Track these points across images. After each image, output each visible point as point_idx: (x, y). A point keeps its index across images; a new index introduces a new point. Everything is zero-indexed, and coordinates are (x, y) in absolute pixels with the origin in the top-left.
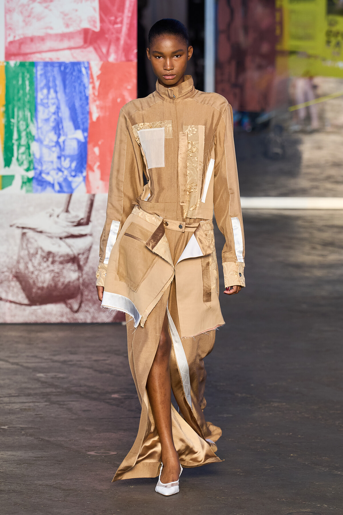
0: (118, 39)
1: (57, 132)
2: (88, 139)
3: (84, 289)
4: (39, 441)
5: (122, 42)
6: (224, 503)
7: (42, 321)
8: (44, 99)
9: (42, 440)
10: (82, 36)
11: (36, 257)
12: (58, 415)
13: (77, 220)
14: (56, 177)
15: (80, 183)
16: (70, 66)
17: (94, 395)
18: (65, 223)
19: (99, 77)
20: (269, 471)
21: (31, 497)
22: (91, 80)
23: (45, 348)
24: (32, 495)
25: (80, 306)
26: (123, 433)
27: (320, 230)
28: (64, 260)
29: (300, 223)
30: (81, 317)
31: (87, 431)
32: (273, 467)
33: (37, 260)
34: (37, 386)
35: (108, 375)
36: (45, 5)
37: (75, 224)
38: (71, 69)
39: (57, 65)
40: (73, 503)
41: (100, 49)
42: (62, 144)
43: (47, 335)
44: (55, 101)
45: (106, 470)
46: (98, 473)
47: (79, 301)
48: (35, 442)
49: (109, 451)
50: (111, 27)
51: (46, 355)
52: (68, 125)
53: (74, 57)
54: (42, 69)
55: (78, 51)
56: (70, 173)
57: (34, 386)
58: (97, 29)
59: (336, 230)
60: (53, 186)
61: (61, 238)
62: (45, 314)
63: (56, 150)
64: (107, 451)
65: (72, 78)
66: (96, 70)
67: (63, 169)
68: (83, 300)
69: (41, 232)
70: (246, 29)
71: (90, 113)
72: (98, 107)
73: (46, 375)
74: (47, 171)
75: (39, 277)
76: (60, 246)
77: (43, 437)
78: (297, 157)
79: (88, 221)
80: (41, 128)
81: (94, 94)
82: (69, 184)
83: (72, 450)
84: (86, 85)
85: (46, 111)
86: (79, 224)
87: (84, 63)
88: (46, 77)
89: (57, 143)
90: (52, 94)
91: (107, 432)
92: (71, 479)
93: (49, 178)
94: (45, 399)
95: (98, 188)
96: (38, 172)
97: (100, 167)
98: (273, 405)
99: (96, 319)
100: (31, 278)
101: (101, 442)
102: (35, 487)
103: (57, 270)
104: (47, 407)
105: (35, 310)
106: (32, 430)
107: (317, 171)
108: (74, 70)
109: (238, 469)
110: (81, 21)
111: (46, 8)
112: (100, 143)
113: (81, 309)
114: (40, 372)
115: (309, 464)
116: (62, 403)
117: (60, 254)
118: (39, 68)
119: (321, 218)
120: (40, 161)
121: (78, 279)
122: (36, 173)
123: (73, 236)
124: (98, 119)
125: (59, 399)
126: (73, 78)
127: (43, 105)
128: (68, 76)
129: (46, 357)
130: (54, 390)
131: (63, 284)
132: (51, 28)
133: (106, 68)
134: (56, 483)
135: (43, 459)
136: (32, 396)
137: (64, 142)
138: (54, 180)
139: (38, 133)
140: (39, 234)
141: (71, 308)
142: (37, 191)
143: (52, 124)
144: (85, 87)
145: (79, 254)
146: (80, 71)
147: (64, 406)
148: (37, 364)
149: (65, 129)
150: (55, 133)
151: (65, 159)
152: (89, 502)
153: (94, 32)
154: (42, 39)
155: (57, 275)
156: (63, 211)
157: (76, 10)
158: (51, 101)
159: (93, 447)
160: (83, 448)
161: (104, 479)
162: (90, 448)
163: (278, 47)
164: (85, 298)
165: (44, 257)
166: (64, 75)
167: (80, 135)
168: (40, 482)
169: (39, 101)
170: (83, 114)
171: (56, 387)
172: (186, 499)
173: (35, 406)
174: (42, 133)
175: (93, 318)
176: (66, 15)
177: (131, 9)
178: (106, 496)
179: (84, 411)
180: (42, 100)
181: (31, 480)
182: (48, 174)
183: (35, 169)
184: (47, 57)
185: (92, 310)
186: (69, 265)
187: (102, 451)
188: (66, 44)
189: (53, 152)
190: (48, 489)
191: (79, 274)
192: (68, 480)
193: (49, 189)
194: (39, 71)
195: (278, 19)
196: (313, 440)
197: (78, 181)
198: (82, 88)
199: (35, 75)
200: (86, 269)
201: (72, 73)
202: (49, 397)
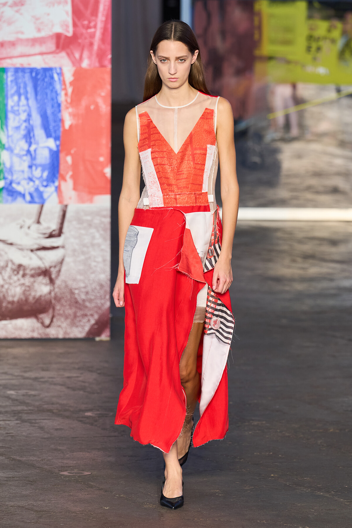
0: (91, 44)
1: (28, 140)
2: (60, 148)
3: (55, 303)
4: (10, 461)
5: (96, 47)
6: (202, 525)
7: (13, 336)
8: (14, 106)
9: (14, 459)
10: (54, 41)
11: (6, 270)
12: (30, 434)
13: (48, 231)
14: (27, 187)
15: (52, 193)
16: (41, 72)
17: (67, 414)
18: (36, 235)
19: (71, 83)
20: (249, 491)
21: (3, 519)
22: (63, 87)
23: (15, 365)
24: (3, 517)
25: (52, 321)
26: (97, 453)
27: (301, 241)
28: (35, 273)
29: (279, 234)
30: (53, 332)
31: (60, 450)
32: (253, 488)
33: (7, 273)
34: (8, 403)
35: (81, 392)
36: (16, 8)
37: (47, 236)
38: (42, 75)
39: (28, 71)
40: (46, 524)
41: (73, 53)
42: (33, 153)
43: (17, 351)
44: (26, 108)
45: (80, 491)
46: (71, 494)
47: (50, 316)
48: (6, 461)
49: (83, 471)
50: (84, 31)
51: (17, 372)
52: (39, 133)
53: (45, 63)
54: (12, 76)
55: (50, 56)
56: (42, 182)
57: (4, 404)
58: (70, 34)
59: (317, 242)
60: (23, 196)
61: (32, 251)
62: (16, 329)
63: (27, 159)
64: (81, 471)
65: (43, 85)
66: (69, 77)
67: (34, 179)
68: (55, 315)
69: (11, 244)
70: (223, 33)
71: (62, 121)
72: (70, 114)
73: (17, 392)
74: (17, 181)
75: (9, 291)
76: (31, 259)
77: (15, 457)
78: (276, 167)
79: (60, 233)
80: (11, 136)
81: (66, 101)
82: (41, 194)
83: (44, 470)
84: (59, 92)
85: (17, 118)
86: (51, 236)
87: (56, 68)
88: (17, 84)
89: (28, 152)
90: (23, 101)
91: (81, 451)
92: (43, 500)
93: (19, 188)
94: (16, 418)
95: (70, 198)
96: (8, 181)
97: (72, 177)
98: (253, 424)
99: (68, 334)
100: (1, 292)
101: (75, 462)
102: (6, 509)
103: (27, 284)
104: (18, 425)
105: (5, 325)
106: (3, 450)
107: (296, 181)
108: (46, 76)
109: (217, 490)
110: (53, 25)
111: (17, 11)
112: (72, 151)
113: (53, 324)
114: (11, 389)
115: (290, 485)
116: (33, 421)
117: (31, 267)
118: (10, 74)
119: (301, 229)
120: (11, 171)
121: (50, 293)
122: (6, 183)
123: (44, 248)
124: (71, 126)
125: (31, 417)
126: (45, 84)
127: (13, 112)
128: (39, 82)
129: (16, 374)
130: (25, 408)
131: (34, 298)
132: (22, 33)
133: (79, 74)
134: (28, 504)
135: (15, 479)
136: (3, 414)
137: (35, 151)
138: (25, 190)
139: (8, 142)
140: (9, 246)
141: (43, 323)
142: (7, 201)
143: (23, 132)
144: (57, 94)
145: (50, 267)
146: (52, 77)
147: (36, 425)
148: (7, 381)
149: (37, 138)
150: (26, 141)
151: (36, 169)
152: (62, 523)
153: (66, 37)
154: (13, 44)
155: (27, 289)
156: (34, 222)
157: (48, 14)
158: (22, 109)
159: (67, 467)
160: (55, 468)
161: (77, 500)
162: (63, 468)
163: (257, 53)
164: (57, 312)
165: (14, 270)
166: (35, 81)
167: (51, 143)
168: (12, 504)
169: (9, 108)
170: (55, 121)
171: (27, 404)
172: (164, 520)
173: (6, 424)
174: (12, 141)
175: (65, 333)
176: (37, 19)
177: (105, 13)
178: (80, 518)
179: (57, 429)
180: (12, 107)
181: (2, 501)
182: (19, 183)
183: (5, 178)
184: (18, 62)
185: (64, 325)
186: (41, 279)
187: (76, 470)
188: (37, 49)
189: (24, 161)
190: (20, 510)
191: (51, 287)
192: (40, 501)
193: (20, 199)
194: (10, 77)
195: (256, 22)
196: (295, 460)
197: (49, 192)
198: (54, 94)
199: (5, 81)
200: (58, 282)
201: (43, 80)
202: (20, 415)
